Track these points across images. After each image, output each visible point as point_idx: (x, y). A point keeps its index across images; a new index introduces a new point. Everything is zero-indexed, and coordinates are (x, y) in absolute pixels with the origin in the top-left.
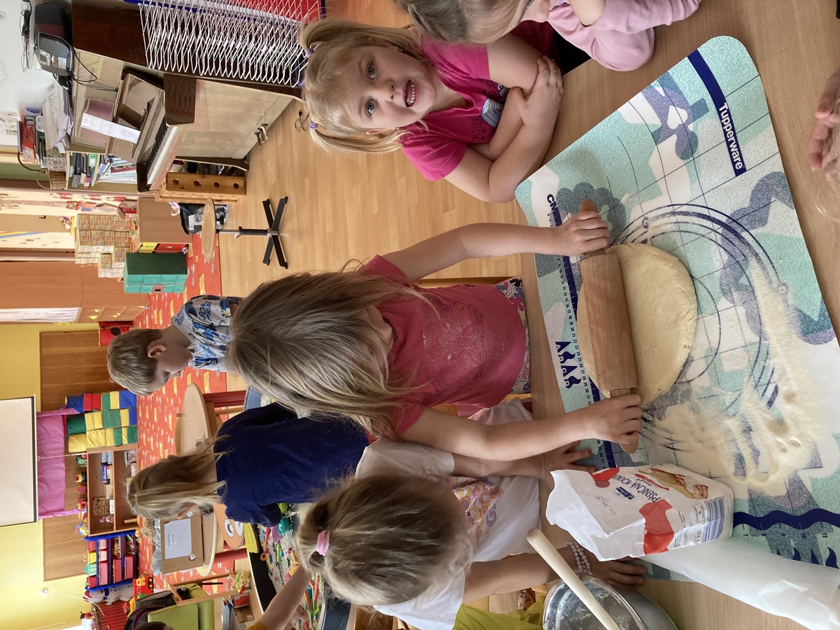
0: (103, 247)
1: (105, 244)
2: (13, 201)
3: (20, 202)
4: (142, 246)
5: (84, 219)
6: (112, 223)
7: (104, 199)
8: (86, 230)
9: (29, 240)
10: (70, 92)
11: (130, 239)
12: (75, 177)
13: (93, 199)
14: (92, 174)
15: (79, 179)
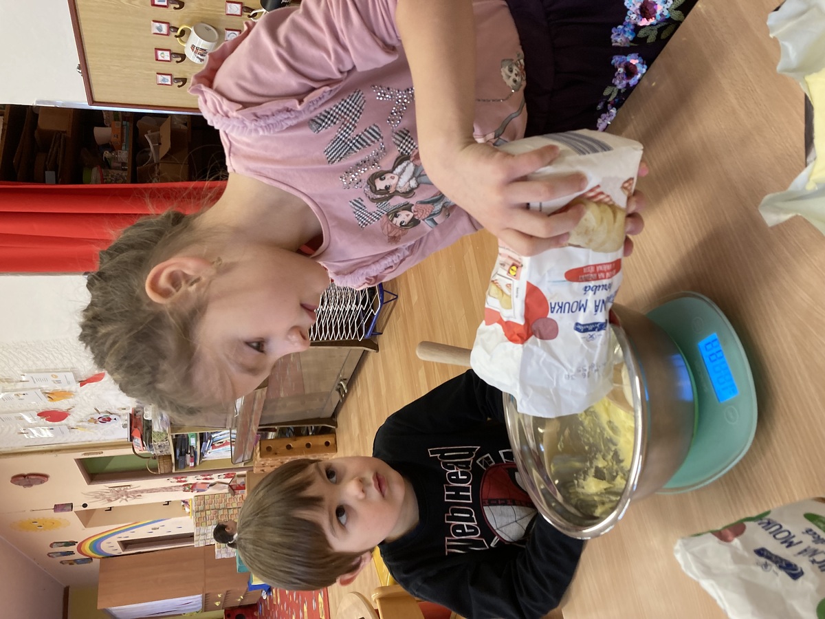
2: (136, 492)
3: (142, 491)
5: (201, 500)
6: (226, 501)
7: (215, 478)
8: (201, 511)
9: (155, 529)
12: (181, 459)
13: (206, 479)
14: (195, 453)
15: (185, 460)
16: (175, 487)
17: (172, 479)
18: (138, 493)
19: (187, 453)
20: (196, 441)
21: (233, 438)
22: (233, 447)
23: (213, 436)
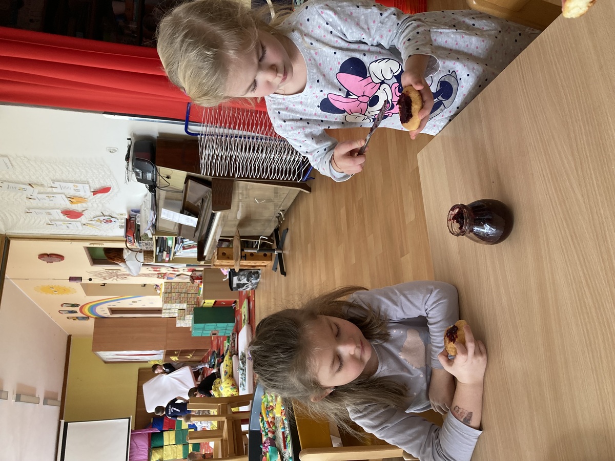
0: (179, 304)
1: (180, 302)
4: (204, 303)
5: (169, 285)
6: (187, 288)
7: (181, 271)
8: (169, 293)
9: (134, 302)
10: (155, 196)
11: (197, 298)
12: (159, 254)
13: (174, 271)
14: (170, 251)
15: (162, 256)
16: (151, 274)
17: (150, 269)
18: (125, 276)
19: (165, 251)
20: (172, 242)
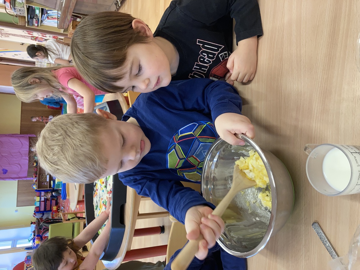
7: (48, 36)
9: (16, 55)
12: (30, 20)
13: (43, 36)
14: (38, 19)
15: (33, 22)
16: (27, 36)
17: (25, 31)
18: (8, 35)
19: (34, 18)
20: (39, 12)
21: (59, 17)
22: (59, 21)
23: (48, 12)
